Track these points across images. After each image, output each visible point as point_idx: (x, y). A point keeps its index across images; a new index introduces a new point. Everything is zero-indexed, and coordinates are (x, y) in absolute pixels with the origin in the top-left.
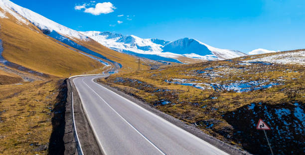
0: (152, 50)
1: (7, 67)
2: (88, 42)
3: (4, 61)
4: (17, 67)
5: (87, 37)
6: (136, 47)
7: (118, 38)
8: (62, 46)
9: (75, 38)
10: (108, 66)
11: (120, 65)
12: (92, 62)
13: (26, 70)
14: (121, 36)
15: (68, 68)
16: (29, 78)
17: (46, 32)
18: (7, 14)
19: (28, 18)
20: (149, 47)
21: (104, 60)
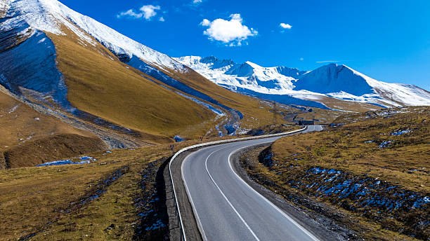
0: (279, 87)
1: (78, 120)
2: (187, 75)
3: (72, 110)
4: (92, 119)
5: (184, 66)
6: (256, 82)
7: (227, 68)
8: (151, 82)
9: (166, 68)
10: (222, 115)
11: (240, 114)
12: (197, 108)
13: (105, 124)
14: (232, 63)
15: (166, 121)
16: (111, 137)
17: (124, 58)
18: (63, 28)
19: (93, 35)
20: (276, 81)
21: (215, 105)
